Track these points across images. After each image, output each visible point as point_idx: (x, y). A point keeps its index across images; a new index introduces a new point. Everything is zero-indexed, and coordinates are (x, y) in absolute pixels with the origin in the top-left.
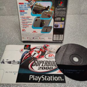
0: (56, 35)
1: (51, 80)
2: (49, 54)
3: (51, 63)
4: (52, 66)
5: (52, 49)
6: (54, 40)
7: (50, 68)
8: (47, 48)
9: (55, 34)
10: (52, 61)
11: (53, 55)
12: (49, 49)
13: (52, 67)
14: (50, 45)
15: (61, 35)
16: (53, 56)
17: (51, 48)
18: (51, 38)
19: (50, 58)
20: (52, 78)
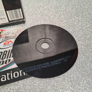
0: (10, 11)
1: (8, 79)
2: (4, 42)
3: (7, 54)
4: (10, 57)
5: (9, 34)
6: (10, 20)
7: (6, 61)
8: (2, 33)
9: (8, 10)
10: (9, 50)
11: (10, 41)
12: (4, 35)
13: (9, 59)
14: (6, 29)
15: (18, 10)
16: (10, 43)
17: (7, 32)
18: (4, 18)
19: (6, 47)
20: (10, 76)
